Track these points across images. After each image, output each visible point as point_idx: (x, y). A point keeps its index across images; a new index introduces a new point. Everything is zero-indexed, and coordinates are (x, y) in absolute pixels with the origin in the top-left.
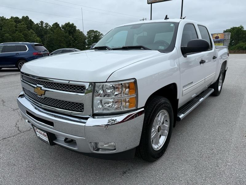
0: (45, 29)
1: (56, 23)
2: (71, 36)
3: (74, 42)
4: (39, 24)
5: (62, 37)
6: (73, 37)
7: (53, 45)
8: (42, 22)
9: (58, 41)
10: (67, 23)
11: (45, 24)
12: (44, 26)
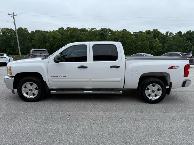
0: (169, 37)
1: (179, 32)
2: (189, 42)
3: (191, 48)
4: (165, 34)
5: (180, 43)
6: (191, 43)
7: (171, 49)
8: (167, 32)
9: (176, 46)
10: (188, 31)
11: (170, 33)
12: (168, 35)
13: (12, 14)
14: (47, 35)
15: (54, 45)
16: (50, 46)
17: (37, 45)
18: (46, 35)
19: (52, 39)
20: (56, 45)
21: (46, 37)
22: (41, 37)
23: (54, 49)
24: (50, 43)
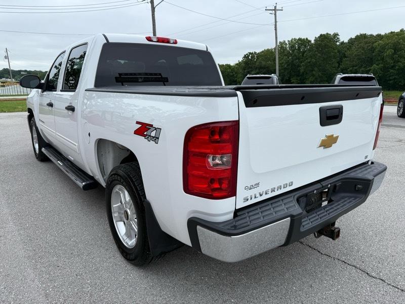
13: (274, 9)
14: (380, 43)
15: (393, 67)
16: (381, 69)
17: (350, 69)
18: (376, 44)
19: (390, 52)
20: (397, 67)
21: (374, 50)
22: (363, 49)
23: (391, 78)
24: (382, 64)
